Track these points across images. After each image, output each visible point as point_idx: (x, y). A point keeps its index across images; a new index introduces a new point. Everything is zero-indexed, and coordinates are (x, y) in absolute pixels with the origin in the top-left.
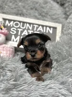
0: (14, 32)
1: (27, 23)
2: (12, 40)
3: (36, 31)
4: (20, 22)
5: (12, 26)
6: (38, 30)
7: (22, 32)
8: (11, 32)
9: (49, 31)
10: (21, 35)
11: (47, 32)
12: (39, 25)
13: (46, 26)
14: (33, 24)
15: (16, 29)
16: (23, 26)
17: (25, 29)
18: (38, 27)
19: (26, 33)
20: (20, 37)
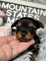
0: (9, 14)
1: (22, 5)
2: (8, 22)
3: (30, 13)
4: (15, 4)
5: (7, 8)
6: (32, 12)
7: (17, 14)
8: (7, 14)
9: (42, 14)
10: (16, 17)
11: (41, 14)
12: (33, 8)
13: (40, 9)
14: (28, 7)
15: (11, 11)
16: (18, 8)
17: (20, 11)
18: (33, 10)
19: (20, 15)
20: (15, 18)
